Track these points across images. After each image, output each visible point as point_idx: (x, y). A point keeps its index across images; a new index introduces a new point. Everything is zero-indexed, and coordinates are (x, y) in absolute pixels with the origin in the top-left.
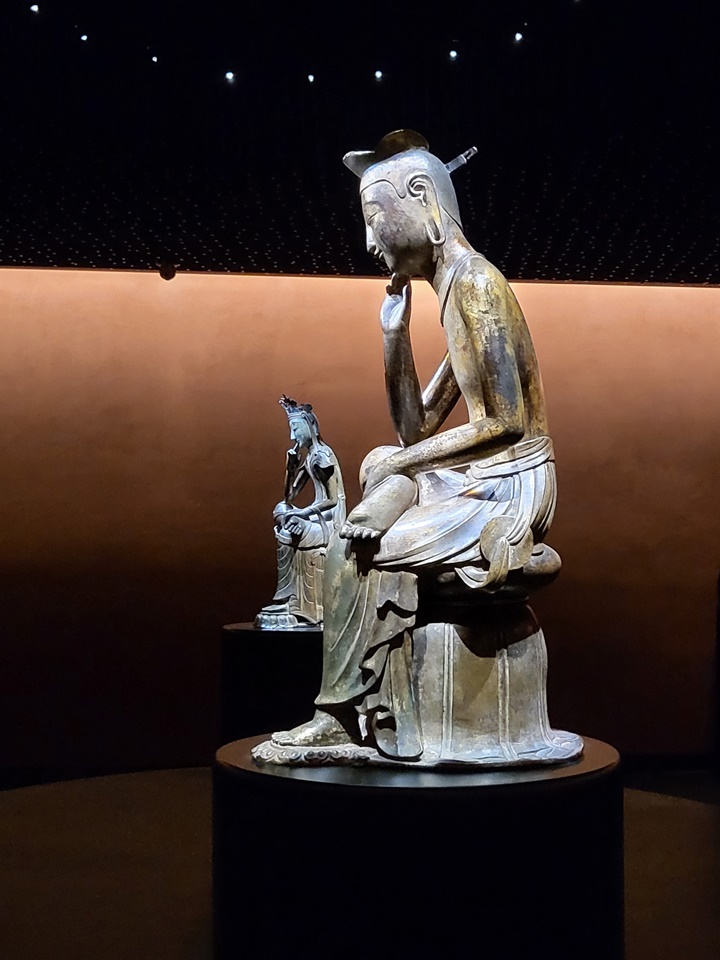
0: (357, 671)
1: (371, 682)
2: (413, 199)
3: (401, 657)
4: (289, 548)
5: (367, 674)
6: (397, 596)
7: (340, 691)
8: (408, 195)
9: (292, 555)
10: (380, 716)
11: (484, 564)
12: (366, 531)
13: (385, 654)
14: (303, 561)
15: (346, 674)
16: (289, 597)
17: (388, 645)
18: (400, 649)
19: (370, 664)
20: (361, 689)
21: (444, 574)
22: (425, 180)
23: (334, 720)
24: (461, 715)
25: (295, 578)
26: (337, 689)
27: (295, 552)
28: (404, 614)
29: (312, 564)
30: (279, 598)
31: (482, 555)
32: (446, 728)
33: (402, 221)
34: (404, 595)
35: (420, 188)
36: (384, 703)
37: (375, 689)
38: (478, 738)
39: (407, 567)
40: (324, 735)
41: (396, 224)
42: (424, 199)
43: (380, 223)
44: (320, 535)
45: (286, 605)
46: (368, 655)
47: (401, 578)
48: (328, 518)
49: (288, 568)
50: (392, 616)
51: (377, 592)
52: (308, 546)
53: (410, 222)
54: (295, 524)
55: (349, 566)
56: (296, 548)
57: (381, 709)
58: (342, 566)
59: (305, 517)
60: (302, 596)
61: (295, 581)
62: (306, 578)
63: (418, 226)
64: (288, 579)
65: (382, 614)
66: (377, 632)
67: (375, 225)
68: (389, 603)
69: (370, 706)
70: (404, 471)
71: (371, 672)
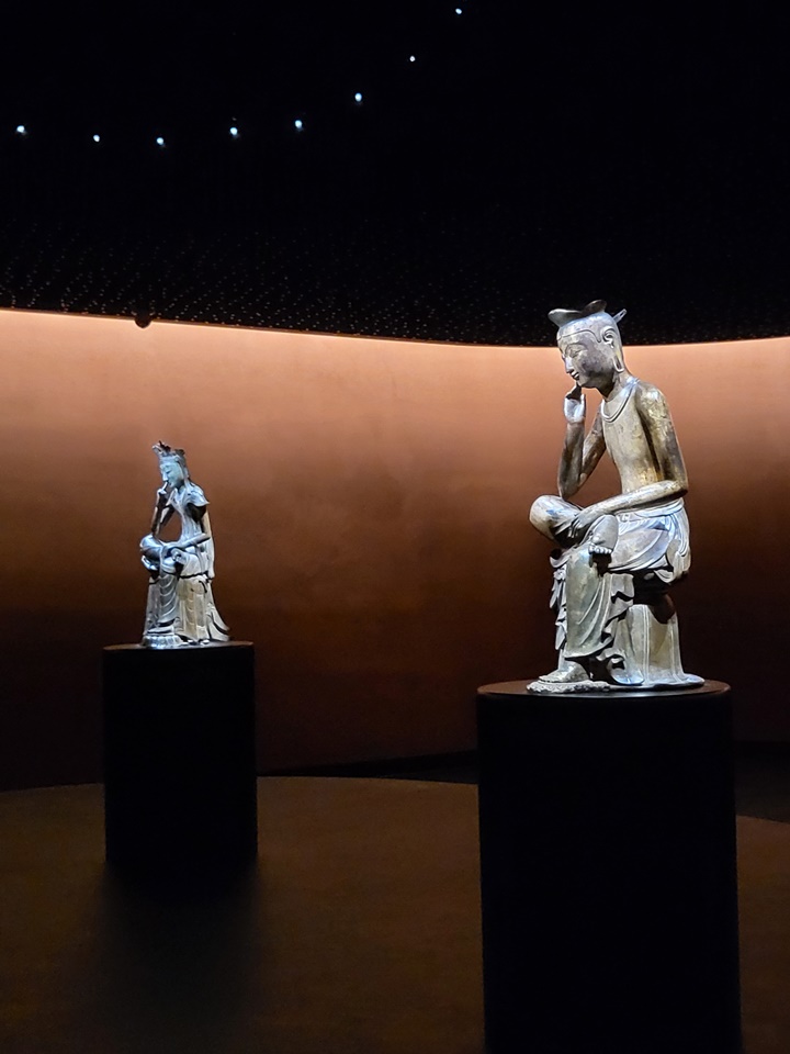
0: (598, 634)
1: (607, 641)
2: (606, 343)
3: (625, 626)
4: (173, 577)
5: (604, 636)
6: (623, 588)
7: (586, 648)
8: (603, 341)
9: (175, 583)
10: (615, 661)
11: (670, 568)
12: (602, 549)
13: (615, 623)
15: (590, 637)
16: (174, 620)
18: (624, 620)
19: (608, 630)
20: (600, 646)
21: (648, 575)
22: (613, 332)
23: (580, 666)
24: (653, 659)
25: (179, 602)
26: (584, 648)
27: (178, 580)
28: (626, 599)
29: (192, 591)
30: (165, 620)
31: (668, 562)
32: (645, 666)
33: (599, 357)
34: (626, 588)
35: (610, 337)
36: (619, 653)
37: (610, 645)
38: (663, 671)
39: (627, 571)
40: (576, 675)
42: (613, 343)
43: (583, 356)
44: (197, 565)
45: (171, 627)
46: (607, 625)
47: (625, 578)
48: (202, 550)
49: (172, 594)
50: (619, 600)
51: (610, 586)
52: (189, 574)
53: (604, 357)
54: (180, 555)
55: (593, 571)
56: (179, 577)
57: (616, 656)
58: (588, 571)
59: (183, 549)
60: (184, 618)
61: (178, 604)
62: (187, 603)
63: (608, 360)
64: (172, 604)
65: (614, 599)
66: (611, 610)
67: (579, 358)
68: (618, 592)
69: (608, 656)
70: (613, 512)
71: (608, 635)
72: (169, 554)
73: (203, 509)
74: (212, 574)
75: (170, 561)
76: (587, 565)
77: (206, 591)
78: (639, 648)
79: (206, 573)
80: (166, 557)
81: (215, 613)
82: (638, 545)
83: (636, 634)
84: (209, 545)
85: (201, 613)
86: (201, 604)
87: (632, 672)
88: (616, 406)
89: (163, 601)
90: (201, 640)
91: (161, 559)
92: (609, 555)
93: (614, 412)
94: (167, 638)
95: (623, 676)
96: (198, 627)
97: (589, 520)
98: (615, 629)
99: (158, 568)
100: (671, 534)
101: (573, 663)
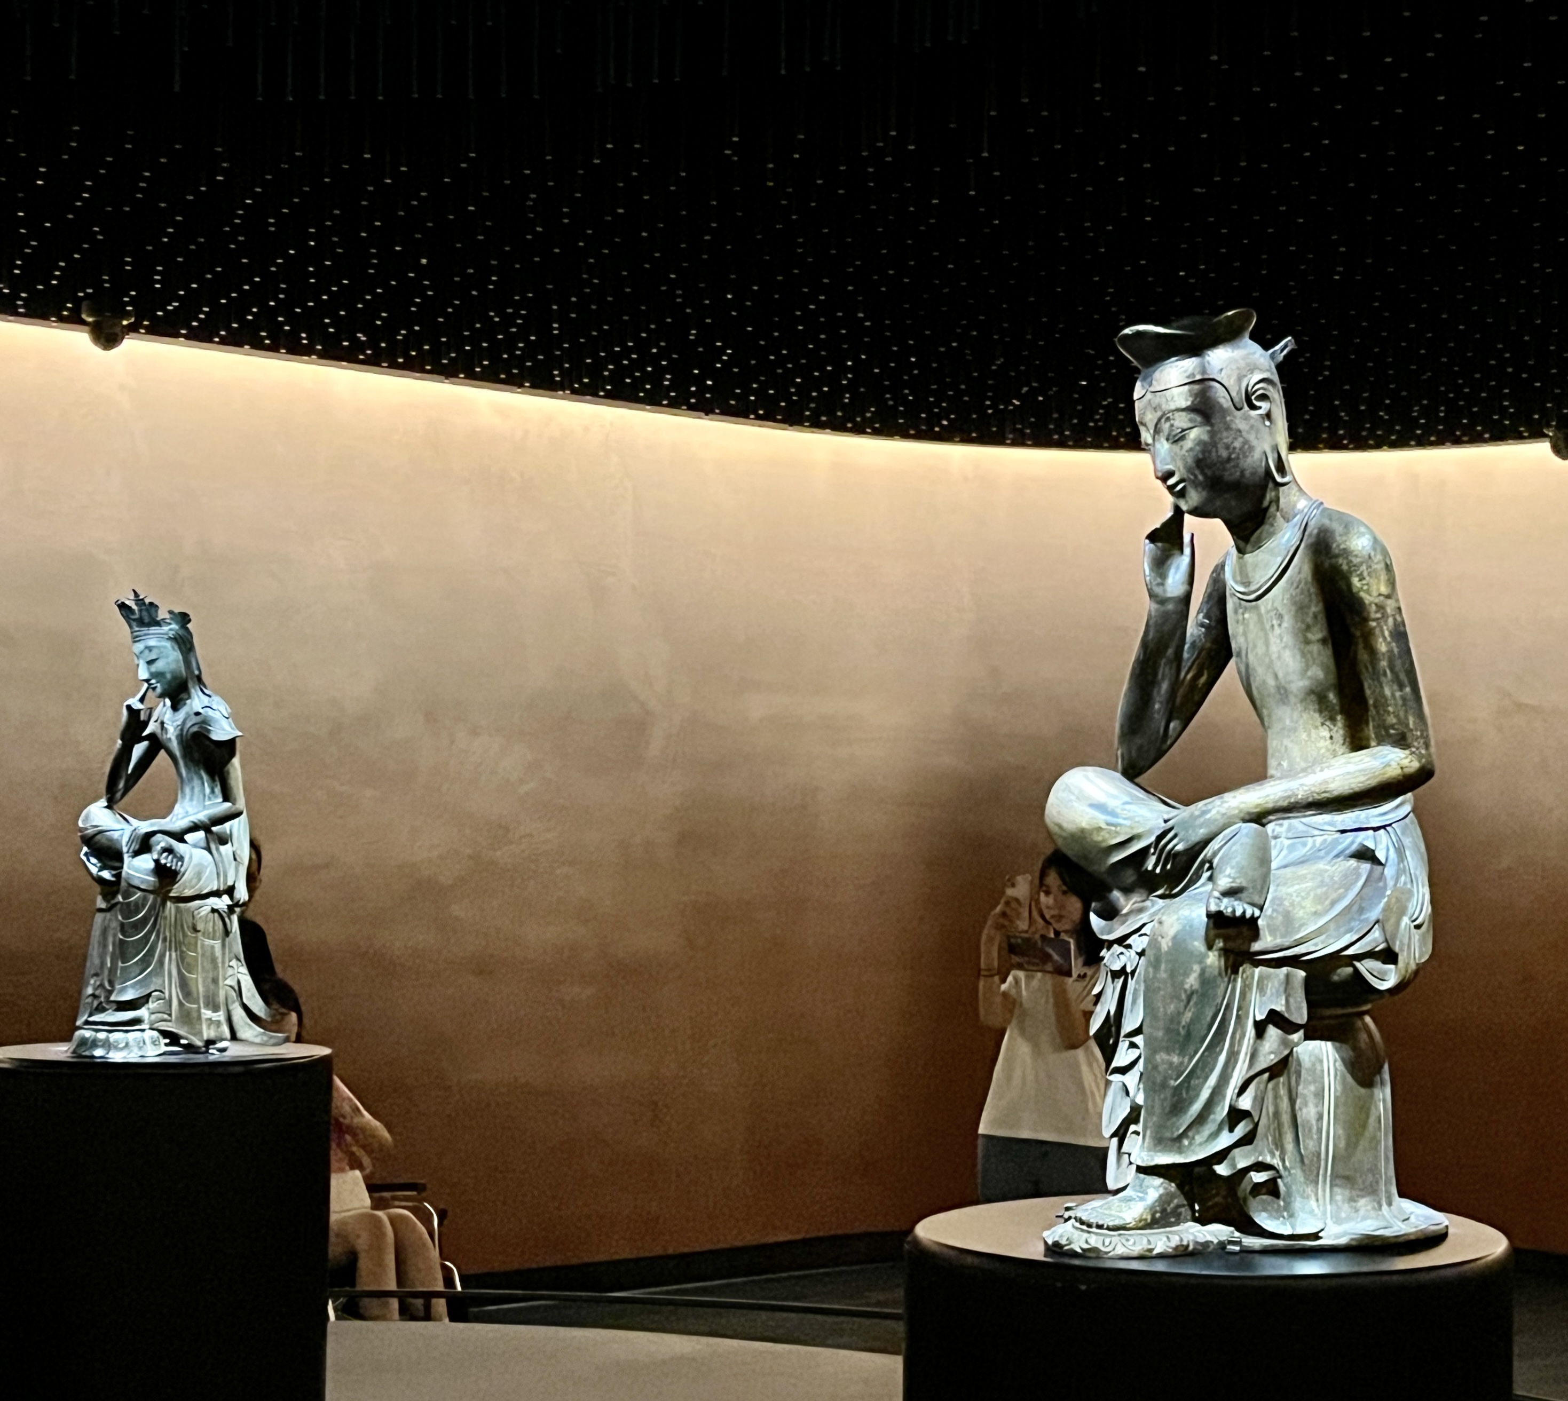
0: (1222, 1112)
1: (1241, 1129)
2: (1254, 413)
3: (1283, 1092)
4: (151, 897)
5: (1236, 1116)
6: (1283, 1002)
7: (1190, 1144)
8: (1246, 407)
9: (156, 912)
10: (1257, 1177)
11: (1389, 956)
12: (1238, 907)
13: (1262, 1087)
14: (178, 923)
15: (1201, 1119)
16: (149, 995)
17: (1266, 1075)
18: (1281, 1079)
19: (1245, 1103)
20: (1225, 1140)
21: (1339, 971)
22: (1270, 388)
23: (1173, 1187)
24: (1341, 1171)
25: (162, 956)
26: (1186, 1142)
27: (164, 904)
28: (1288, 1026)
29: (195, 930)
30: (128, 996)
31: (1386, 941)
32: (1324, 1189)
33: (1237, 444)
34: (1291, 1000)
35: (1264, 397)
36: (1268, 1160)
37: (1247, 1140)
38: (1362, 1202)
39: (1294, 961)
40: (1163, 1211)
41: (1227, 447)
42: (1268, 416)
43: (1200, 442)
44: (210, 869)
45: (143, 1012)
46: (1242, 1090)
47: (1288, 976)
48: (223, 840)
49: (146, 938)
50: (1273, 1032)
51: (1254, 996)
52: (188, 893)
53: (1248, 448)
54: (169, 850)
55: (1213, 959)
56: (166, 898)
57: (1260, 1167)
58: (1201, 959)
59: (179, 836)
60: (175, 993)
61: (161, 962)
62: (182, 958)
63: (1257, 454)
64: (145, 962)
65: (1260, 1028)
66: (1253, 1056)
67: (1188, 444)
68: (1272, 1013)
69: (1241, 1164)
70: (1259, 818)
71: (1246, 1114)
72: (144, 845)
73: (229, 747)
74: (242, 893)
75: (146, 862)
76: (1199, 945)
77: (227, 933)
78: (1311, 1144)
79: (230, 891)
80: (137, 853)
81: (247, 982)
82: (1319, 899)
83: (1307, 1112)
84: (239, 829)
85: (215, 981)
86: (214, 960)
87: (1297, 1204)
88: (1267, 565)
89: (123, 951)
90: (210, 1043)
91: (126, 858)
92: (1254, 920)
93: (1261, 578)
94: (131, 1036)
95: (1277, 1214)
96: (207, 1013)
97: (1202, 833)
98: (1259, 1100)
99: (118, 876)
100: (1389, 872)
101: (1158, 1181)
